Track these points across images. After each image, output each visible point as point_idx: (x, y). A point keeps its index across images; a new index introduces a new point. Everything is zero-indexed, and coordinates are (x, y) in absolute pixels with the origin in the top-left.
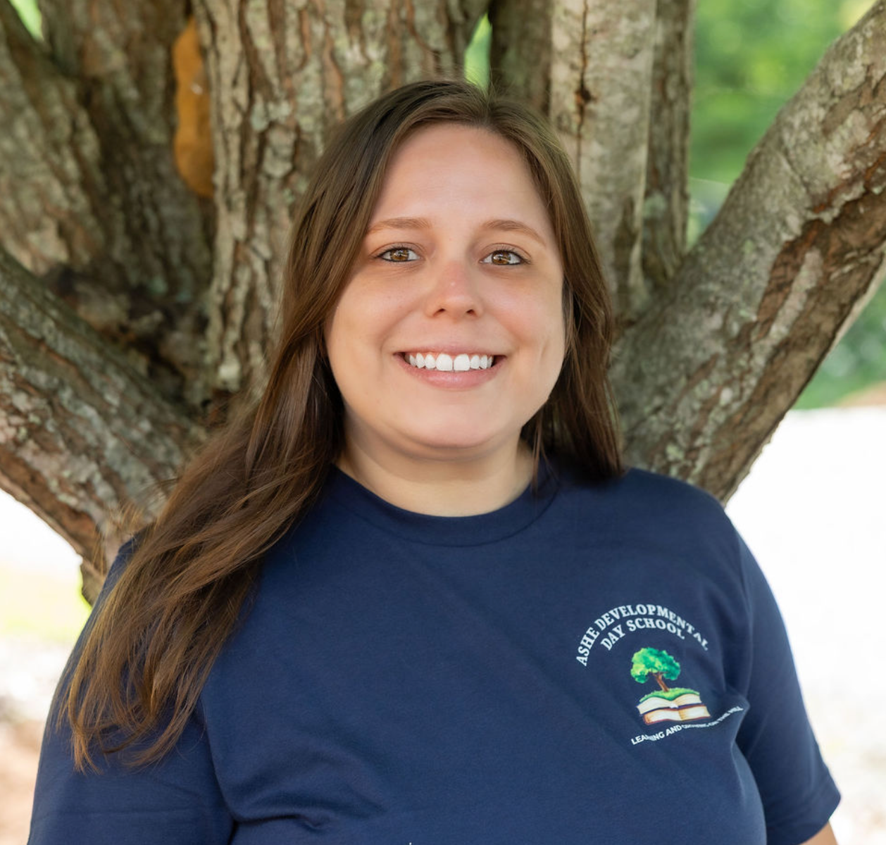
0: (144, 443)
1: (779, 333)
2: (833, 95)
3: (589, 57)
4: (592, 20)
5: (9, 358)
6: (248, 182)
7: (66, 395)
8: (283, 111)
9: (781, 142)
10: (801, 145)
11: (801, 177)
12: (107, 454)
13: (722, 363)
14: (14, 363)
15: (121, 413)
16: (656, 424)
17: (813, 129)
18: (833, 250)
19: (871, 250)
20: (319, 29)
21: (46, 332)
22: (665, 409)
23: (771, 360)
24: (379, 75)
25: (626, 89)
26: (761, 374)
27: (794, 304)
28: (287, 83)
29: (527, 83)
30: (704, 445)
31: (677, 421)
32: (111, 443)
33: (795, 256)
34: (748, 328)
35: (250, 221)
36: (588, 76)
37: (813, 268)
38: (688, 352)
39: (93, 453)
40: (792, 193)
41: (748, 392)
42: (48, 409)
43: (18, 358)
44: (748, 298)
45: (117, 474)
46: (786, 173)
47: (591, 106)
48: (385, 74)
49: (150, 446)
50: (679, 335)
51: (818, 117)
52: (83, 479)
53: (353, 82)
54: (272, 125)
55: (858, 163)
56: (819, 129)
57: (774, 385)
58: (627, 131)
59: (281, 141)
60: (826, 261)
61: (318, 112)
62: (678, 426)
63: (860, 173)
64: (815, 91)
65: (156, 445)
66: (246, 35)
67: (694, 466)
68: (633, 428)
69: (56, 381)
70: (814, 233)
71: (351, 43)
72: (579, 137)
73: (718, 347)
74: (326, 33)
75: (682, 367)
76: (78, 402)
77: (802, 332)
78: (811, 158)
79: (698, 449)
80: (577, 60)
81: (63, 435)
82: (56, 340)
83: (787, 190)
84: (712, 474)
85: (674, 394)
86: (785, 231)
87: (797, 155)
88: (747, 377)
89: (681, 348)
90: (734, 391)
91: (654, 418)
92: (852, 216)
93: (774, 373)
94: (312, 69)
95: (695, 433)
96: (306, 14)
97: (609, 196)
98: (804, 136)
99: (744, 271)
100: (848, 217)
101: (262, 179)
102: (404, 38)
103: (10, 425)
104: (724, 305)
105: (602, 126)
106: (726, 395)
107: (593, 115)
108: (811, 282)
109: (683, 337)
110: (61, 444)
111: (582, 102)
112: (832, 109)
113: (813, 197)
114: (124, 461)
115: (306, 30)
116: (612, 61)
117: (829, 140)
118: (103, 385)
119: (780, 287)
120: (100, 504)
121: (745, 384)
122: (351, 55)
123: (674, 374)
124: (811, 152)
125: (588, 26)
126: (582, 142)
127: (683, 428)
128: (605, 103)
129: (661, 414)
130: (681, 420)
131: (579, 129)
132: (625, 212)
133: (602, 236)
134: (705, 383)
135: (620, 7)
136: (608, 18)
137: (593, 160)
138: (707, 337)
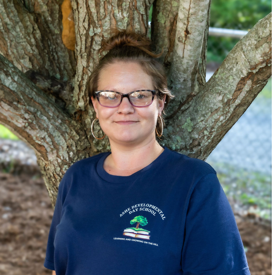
0: (59, 126)
1: (238, 102)
2: (259, 37)
3: (190, 21)
4: (191, 11)
5: (24, 104)
6: (88, 50)
7: (39, 113)
8: (98, 31)
9: (242, 49)
10: (248, 50)
11: (248, 60)
12: (50, 129)
13: (221, 109)
14: (25, 105)
15: (53, 118)
16: (202, 125)
17: (252, 47)
18: (255, 80)
19: (265, 81)
20: (110, 7)
21: (33, 96)
22: (204, 120)
23: (235, 109)
24: (127, 21)
25: (199, 31)
26: (232, 113)
27: (243, 94)
28: (100, 23)
29: (165, 23)
30: (215, 131)
31: (207, 124)
32: (51, 126)
33: (244, 82)
34: (229, 100)
35: (88, 62)
36: (188, 27)
37: (249, 85)
38: (212, 105)
39: (45, 129)
40: (245, 64)
41: (228, 117)
42: (34, 118)
43: (26, 104)
44: (230, 92)
45: (52, 135)
46: (243, 58)
47: (189, 35)
48: (128, 21)
49: (61, 127)
50: (209, 100)
51: (254, 43)
52: (43, 137)
53: (119, 23)
54: (95, 34)
55: (265, 57)
56: (254, 47)
57: (235, 116)
58: (198, 42)
59: (98, 39)
60: (253, 83)
61: (109, 32)
63: (265, 60)
64: (253, 36)
65: (62, 126)
66: (88, 7)
67: (211, 136)
68: (195, 125)
69: (36, 110)
70: (250, 75)
71: (119, 12)
72: (185, 43)
73: (220, 105)
74: (112, 8)
75: (210, 109)
76: (42, 115)
77: (244, 102)
78: (251, 55)
79: (212, 132)
80: (186, 22)
81: (38, 125)
82: (36, 98)
83: (243, 63)
84: (216, 138)
85: (207, 117)
86: (242, 74)
87: (247, 53)
88: (228, 113)
89: (210, 104)
90: (224, 117)
91: (201, 123)
92: (261, 71)
93: (235, 112)
94: (107, 19)
95: (212, 128)
96: (106, 3)
97: (191, 60)
98: (249, 48)
99: (229, 84)
100: (260, 72)
101: (92, 50)
102: (134, 11)
103: (23, 122)
104: (223, 93)
105: (191, 41)
106: (222, 118)
107: (189, 38)
108: (248, 89)
109: (211, 101)
110: (37, 127)
111: (187, 34)
112: (259, 41)
113: (251, 66)
114: (54, 131)
115: (106, 7)
116: (196, 23)
117: (257, 50)
118: (48, 110)
119: (239, 89)
120: (47, 143)
121: (227, 115)
122: (119, 15)
123: (207, 111)
124: (251, 53)
125: (190, 12)
126: (185, 45)
127: (209, 126)
128: (193, 35)
129: (203, 122)
130: (209, 124)
131: (185, 42)
132: (195, 65)
133: (189, 71)
134: (216, 115)
135: (200, 8)
136: (196, 10)
137: (188, 50)
138: (217, 102)
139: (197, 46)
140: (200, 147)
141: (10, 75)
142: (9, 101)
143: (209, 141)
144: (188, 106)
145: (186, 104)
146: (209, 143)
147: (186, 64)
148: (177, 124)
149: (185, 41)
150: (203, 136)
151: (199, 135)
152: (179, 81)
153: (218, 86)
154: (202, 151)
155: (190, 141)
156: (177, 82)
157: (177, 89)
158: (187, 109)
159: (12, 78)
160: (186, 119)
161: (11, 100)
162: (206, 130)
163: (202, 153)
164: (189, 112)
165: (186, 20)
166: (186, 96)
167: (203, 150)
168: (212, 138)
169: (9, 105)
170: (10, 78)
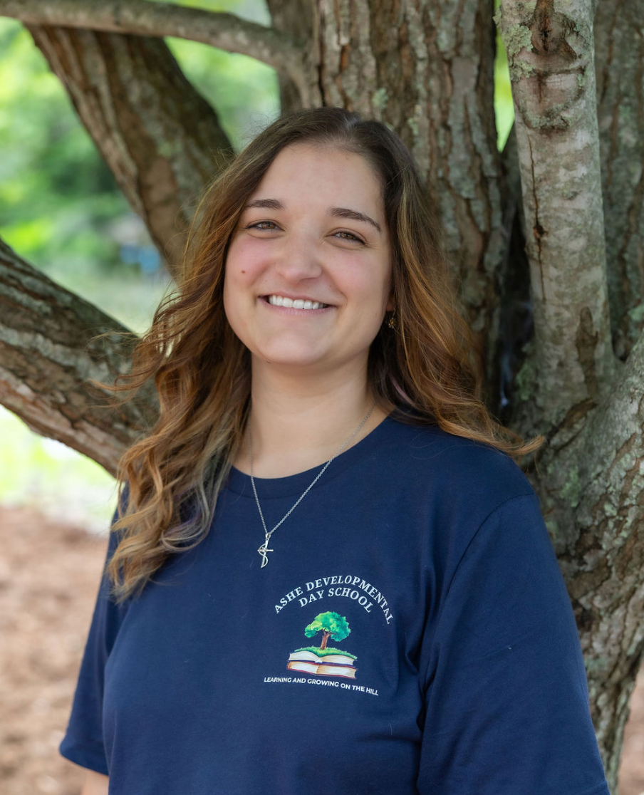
3: (540, 200)
4: (538, 171)
13: (639, 441)
16: (597, 487)
22: (603, 475)
25: (570, 224)
30: (632, 505)
31: (610, 485)
36: (540, 215)
38: (618, 432)
47: (545, 238)
50: (615, 417)
58: (576, 256)
62: (611, 489)
67: (626, 521)
68: (584, 489)
72: (540, 262)
73: (636, 428)
75: (614, 442)
79: (627, 508)
80: (533, 204)
85: (608, 465)
89: (614, 427)
91: (596, 482)
95: (624, 496)
97: (567, 307)
104: (639, 394)
105: (554, 253)
107: (546, 244)
109: (617, 419)
111: (538, 235)
116: (556, 203)
125: (535, 176)
126: (543, 266)
127: (614, 490)
128: (555, 236)
129: (600, 479)
130: (613, 484)
131: (539, 256)
132: (582, 320)
133: (566, 338)
134: (628, 456)
135: (557, 160)
136: (549, 169)
137: (551, 280)
138: (629, 419)
139: (576, 266)
140: (602, 553)
141: (106, 359)
142: (102, 421)
143: (624, 534)
144: (570, 435)
145: (564, 430)
146: (625, 540)
147: (554, 319)
148: (546, 488)
149: (539, 253)
150: (603, 520)
151: (594, 518)
152: (549, 367)
153: (634, 374)
154: (610, 564)
155: (574, 535)
156: (546, 371)
157: (549, 388)
158: (567, 444)
159: (110, 367)
160: (569, 472)
161: (109, 420)
162: (610, 501)
163: (613, 569)
164: (576, 452)
165: (532, 198)
166: (568, 407)
167: (614, 560)
168: (631, 527)
169: (102, 429)
170: (104, 366)
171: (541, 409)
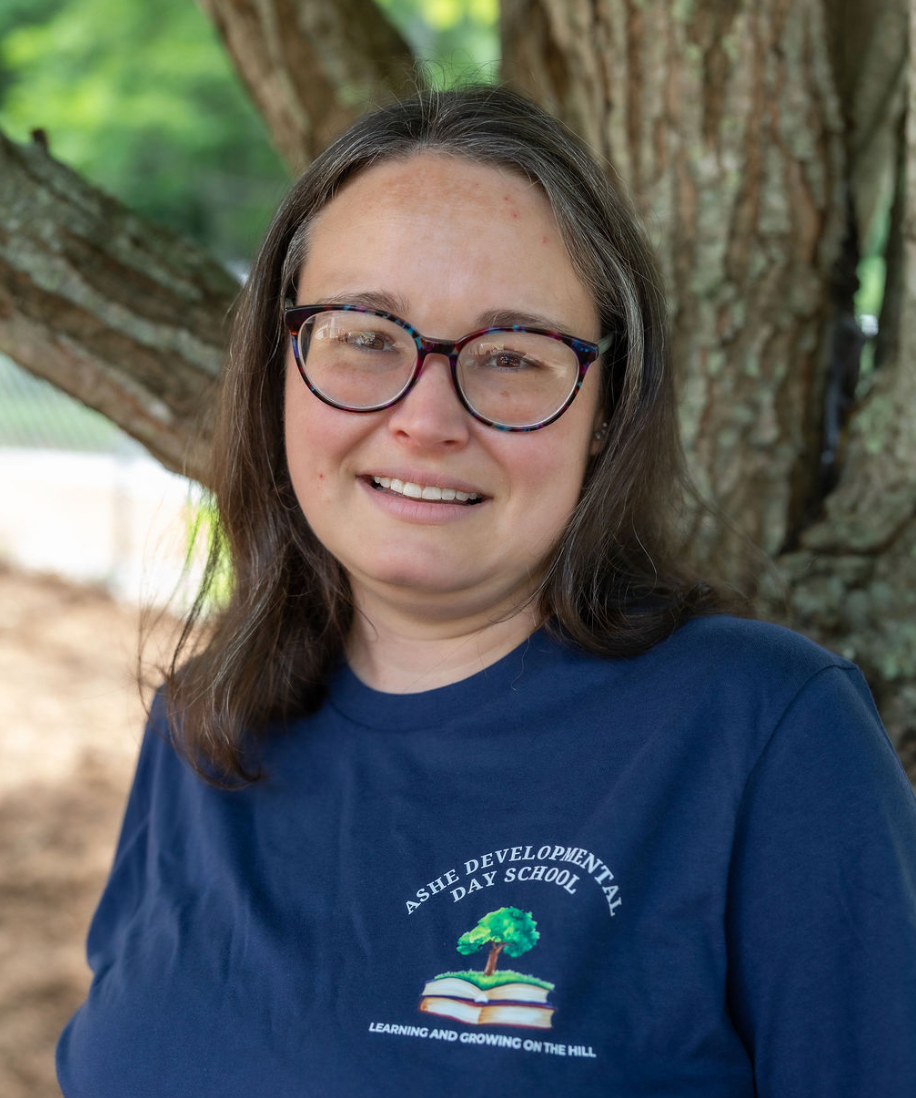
171: (902, 465)
